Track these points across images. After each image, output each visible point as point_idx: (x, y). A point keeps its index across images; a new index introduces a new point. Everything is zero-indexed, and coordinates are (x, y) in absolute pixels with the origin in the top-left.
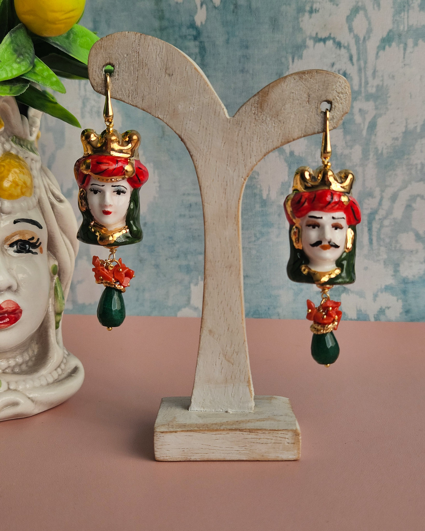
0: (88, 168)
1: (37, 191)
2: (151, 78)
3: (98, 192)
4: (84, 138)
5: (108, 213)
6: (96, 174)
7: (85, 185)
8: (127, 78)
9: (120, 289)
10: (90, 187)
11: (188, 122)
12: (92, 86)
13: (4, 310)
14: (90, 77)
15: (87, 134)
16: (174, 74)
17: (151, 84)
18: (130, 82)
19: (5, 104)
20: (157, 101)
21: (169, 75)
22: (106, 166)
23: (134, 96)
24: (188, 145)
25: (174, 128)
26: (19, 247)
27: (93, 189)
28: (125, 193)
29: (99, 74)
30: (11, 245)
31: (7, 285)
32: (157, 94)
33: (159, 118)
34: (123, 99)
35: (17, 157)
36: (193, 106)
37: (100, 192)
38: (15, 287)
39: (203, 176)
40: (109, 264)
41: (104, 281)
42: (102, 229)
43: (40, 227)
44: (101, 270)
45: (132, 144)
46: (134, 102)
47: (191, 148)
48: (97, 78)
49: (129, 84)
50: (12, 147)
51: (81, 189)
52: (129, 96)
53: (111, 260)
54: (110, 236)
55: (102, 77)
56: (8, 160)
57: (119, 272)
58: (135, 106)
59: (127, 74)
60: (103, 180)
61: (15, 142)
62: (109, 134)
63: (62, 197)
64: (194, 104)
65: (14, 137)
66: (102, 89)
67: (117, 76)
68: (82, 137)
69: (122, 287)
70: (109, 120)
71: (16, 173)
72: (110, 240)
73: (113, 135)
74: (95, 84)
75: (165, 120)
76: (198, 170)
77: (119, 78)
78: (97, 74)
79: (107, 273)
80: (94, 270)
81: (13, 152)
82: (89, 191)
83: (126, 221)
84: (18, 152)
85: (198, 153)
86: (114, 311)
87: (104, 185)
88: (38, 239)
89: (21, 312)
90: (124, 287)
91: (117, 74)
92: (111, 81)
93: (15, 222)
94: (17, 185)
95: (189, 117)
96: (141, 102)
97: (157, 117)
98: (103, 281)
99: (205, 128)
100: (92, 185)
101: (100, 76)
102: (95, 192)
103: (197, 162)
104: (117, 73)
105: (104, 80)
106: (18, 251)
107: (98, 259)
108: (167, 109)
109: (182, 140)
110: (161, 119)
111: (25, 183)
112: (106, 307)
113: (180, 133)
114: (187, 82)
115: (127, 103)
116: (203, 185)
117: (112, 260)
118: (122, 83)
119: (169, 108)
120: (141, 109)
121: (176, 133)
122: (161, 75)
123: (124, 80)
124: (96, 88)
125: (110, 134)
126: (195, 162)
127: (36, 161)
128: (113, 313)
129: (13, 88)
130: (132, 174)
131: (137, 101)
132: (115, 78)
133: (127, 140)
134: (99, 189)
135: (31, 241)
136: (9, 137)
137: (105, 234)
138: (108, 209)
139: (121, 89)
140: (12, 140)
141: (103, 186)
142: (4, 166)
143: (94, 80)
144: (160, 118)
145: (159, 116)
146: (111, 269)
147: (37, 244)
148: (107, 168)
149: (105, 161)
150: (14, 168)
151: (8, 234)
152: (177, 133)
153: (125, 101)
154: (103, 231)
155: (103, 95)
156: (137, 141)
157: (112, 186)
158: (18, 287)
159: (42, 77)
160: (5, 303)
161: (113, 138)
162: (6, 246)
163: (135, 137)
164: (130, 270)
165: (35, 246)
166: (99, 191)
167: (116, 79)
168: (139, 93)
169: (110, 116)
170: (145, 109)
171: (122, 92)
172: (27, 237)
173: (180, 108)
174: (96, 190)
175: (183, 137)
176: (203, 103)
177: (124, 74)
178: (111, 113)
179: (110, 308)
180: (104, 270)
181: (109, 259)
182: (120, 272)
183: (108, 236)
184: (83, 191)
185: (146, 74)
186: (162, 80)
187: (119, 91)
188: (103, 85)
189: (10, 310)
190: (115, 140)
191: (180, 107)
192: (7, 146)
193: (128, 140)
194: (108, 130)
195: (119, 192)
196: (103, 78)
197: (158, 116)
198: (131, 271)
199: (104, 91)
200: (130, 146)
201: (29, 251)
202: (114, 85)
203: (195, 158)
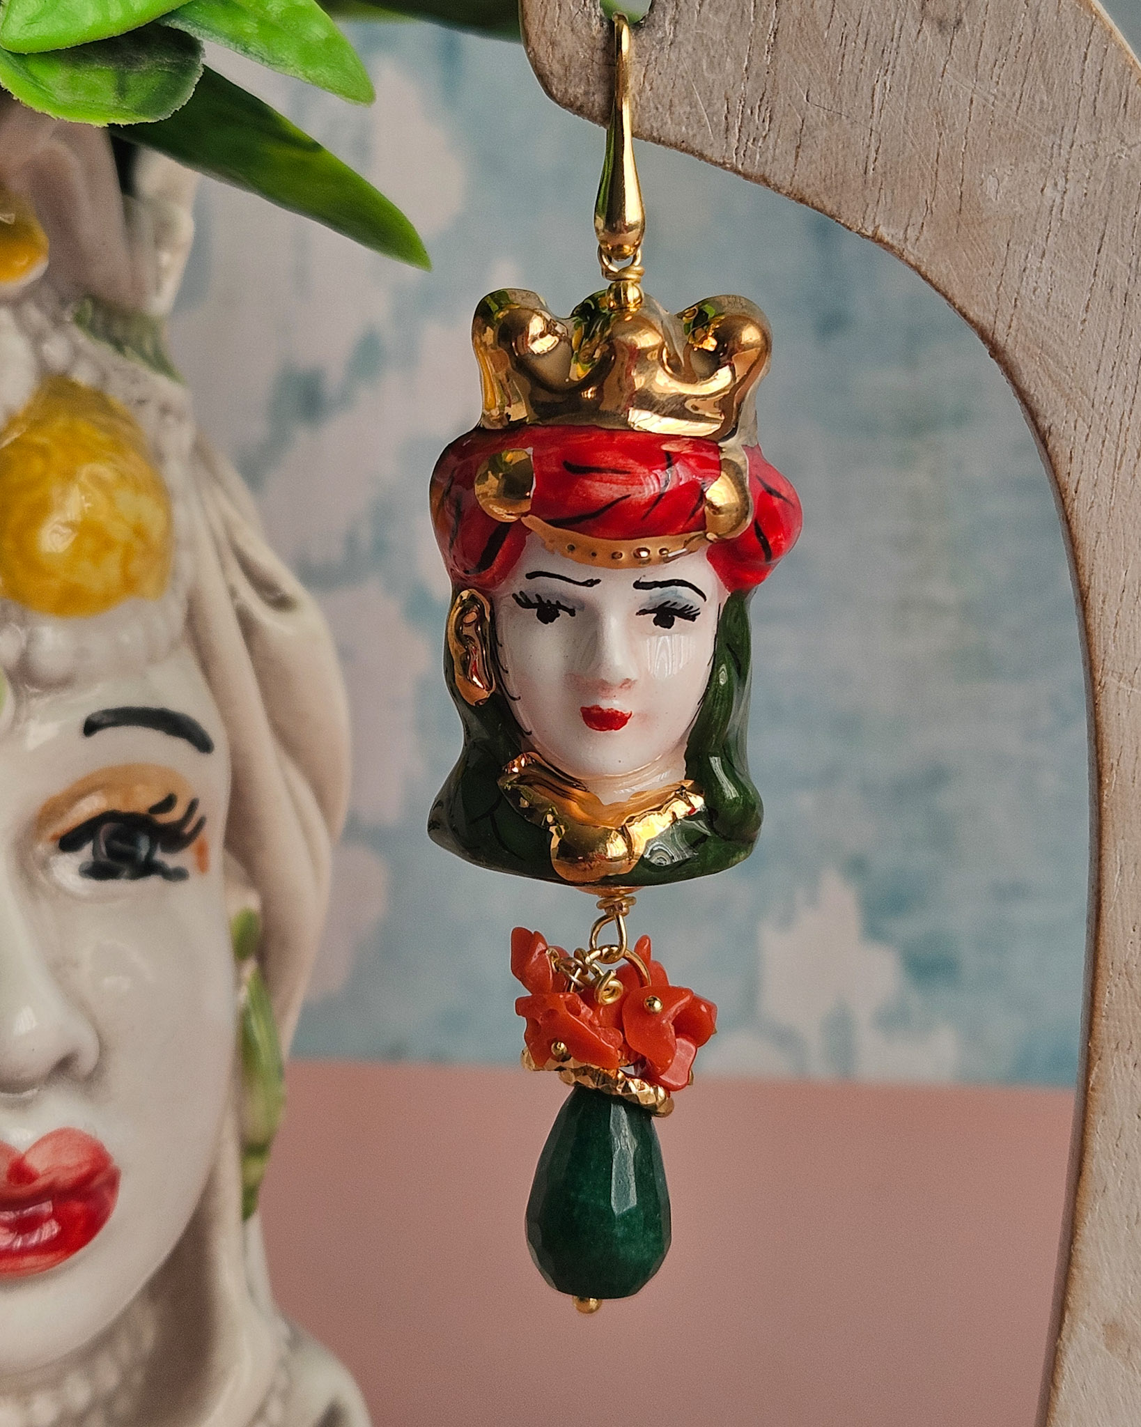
0: (513, 489)
1: (185, 561)
2: (844, 37)
3: (561, 611)
4: (490, 335)
5: (613, 721)
6: (556, 524)
7: (488, 575)
8: (718, 35)
9: (651, 1101)
10: (519, 584)
11: (1033, 261)
12: (541, 77)
13: (41, 1183)
14: (534, 29)
15: (504, 317)
16: (965, 19)
17: (847, 67)
18: (738, 59)
19: (61, 148)
20: (873, 154)
21: (941, 24)
22: (615, 487)
23: (752, 128)
24: (1027, 381)
25: (956, 291)
26: (104, 849)
27: (538, 596)
28: (693, 619)
29: (579, 17)
30: (69, 843)
31: (54, 1056)
32: (875, 119)
33: (880, 241)
34: (696, 144)
35: (97, 401)
36: (1061, 183)
37: (572, 612)
38: (87, 1062)
39: (1104, 536)
40: (596, 972)
41: (571, 1064)
42: (567, 795)
43: (203, 744)
44: (564, 1011)
45: (733, 371)
46: (752, 158)
47: (1042, 393)
48: (569, 35)
49: (729, 65)
50: (77, 352)
51: (465, 594)
52: (727, 130)
53: (605, 951)
54: (607, 833)
55: (594, 33)
56: (61, 422)
57: (647, 1013)
58: (757, 180)
59: (723, 19)
60: (594, 554)
61: (91, 329)
62: (620, 319)
63: (290, 584)
64: (1066, 171)
65: (88, 305)
66: (592, 89)
67: (668, 27)
68: (478, 330)
69: (661, 1092)
70: (620, 247)
71: (99, 482)
72: (610, 855)
73: (642, 323)
74: (557, 68)
75: (912, 254)
76: (1079, 508)
77: (680, 37)
78: (565, 18)
79: (591, 1024)
80: (523, 1007)
81: (83, 376)
82: (507, 603)
83: (687, 757)
84: (104, 377)
85: (1080, 421)
86: (623, 1217)
87: (598, 581)
88: (193, 806)
89: (112, 1182)
90: (668, 1089)
91: (668, 17)
92: (640, 51)
93: (90, 728)
94: (107, 544)
95: (1039, 240)
96: (791, 159)
97: (870, 233)
98: (565, 1064)
99: (1119, 294)
100: (531, 576)
101: (580, 23)
102: (548, 612)
103: (1075, 466)
104: (671, 13)
105: (600, 44)
106: (98, 871)
107: (541, 947)
108: (925, 195)
109: (996, 351)
110: (889, 247)
111: (139, 532)
112: (582, 1197)
113: (985, 319)
114: (1035, 62)
115: (715, 163)
116: (1098, 586)
117: (610, 952)
118: (696, 64)
119: (934, 193)
120: (788, 194)
121: (965, 316)
122: (897, 25)
123: (707, 48)
124: (562, 87)
125: (629, 318)
126: (1063, 469)
127: (180, 418)
128: (619, 1231)
129: (132, 80)
130: (739, 522)
131: (769, 155)
132: (660, 35)
133: (712, 349)
134: (566, 599)
135: (164, 818)
136: (63, 302)
137: (583, 823)
138: (614, 703)
139: (690, 94)
140: (79, 320)
141: (591, 583)
142: (43, 452)
143: (553, 44)
144: (887, 239)
145: (883, 232)
146: (610, 1000)
147: (188, 829)
148: (617, 496)
149: (609, 458)
150: (93, 457)
151: (56, 786)
152: (971, 314)
153: (708, 152)
154: (574, 806)
155: (594, 120)
156: (761, 353)
157: (638, 585)
158: (101, 1054)
159: (262, 22)
160: (47, 1147)
161: (646, 340)
162: (43, 847)
163: (750, 335)
164: (696, 1001)
165: (175, 838)
166: (565, 609)
167: (666, 44)
168: (778, 116)
169: (630, 228)
170: (808, 193)
171: (693, 105)
172: (142, 800)
173: (993, 190)
174: (554, 602)
175: (1001, 338)
176: (1113, 170)
177: (707, 19)
178: (632, 212)
179: (602, 1203)
180: (577, 1012)
181: (593, 950)
182: (655, 1013)
183: (597, 832)
184: (472, 598)
185: (822, 20)
186: (903, 50)
187: (676, 101)
188: (596, 70)
189: (66, 1178)
190: (654, 348)
191: (991, 183)
192: (57, 351)
193: (717, 347)
194: (617, 297)
195: (665, 615)
196: (600, 36)
197: (877, 227)
198: (703, 1008)
199: (598, 99)
200: (723, 377)
201: (147, 869)
202: (652, 74)
203: (1060, 447)
